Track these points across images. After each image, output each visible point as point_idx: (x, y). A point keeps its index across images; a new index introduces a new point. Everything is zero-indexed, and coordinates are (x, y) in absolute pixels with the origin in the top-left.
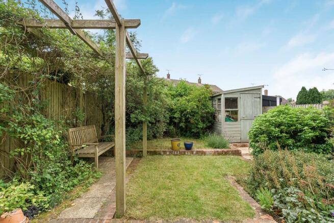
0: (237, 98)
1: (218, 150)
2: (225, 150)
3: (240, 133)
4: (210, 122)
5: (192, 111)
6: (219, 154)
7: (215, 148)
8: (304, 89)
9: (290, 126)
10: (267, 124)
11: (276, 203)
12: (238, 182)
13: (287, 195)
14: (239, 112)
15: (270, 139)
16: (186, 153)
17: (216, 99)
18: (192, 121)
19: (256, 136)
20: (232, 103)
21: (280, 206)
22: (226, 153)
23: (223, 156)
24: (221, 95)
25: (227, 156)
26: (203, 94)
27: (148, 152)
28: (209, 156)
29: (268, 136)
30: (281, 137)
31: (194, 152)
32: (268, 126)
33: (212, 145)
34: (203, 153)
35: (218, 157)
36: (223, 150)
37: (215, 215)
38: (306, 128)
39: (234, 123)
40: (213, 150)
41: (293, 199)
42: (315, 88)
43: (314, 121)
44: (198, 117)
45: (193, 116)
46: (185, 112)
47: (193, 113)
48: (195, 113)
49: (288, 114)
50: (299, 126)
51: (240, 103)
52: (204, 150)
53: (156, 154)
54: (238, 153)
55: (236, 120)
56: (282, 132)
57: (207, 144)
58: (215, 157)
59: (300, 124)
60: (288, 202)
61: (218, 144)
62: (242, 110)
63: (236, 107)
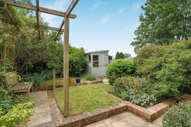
0: (98, 56)
1: (93, 81)
2: (96, 81)
3: (100, 72)
4: (84, 68)
5: (76, 62)
6: (94, 83)
7: (91, 80)
8: (118, 52)
9: (123, 67)
10: (115, 67)
11: (127, 96)
12: (109, 93)
13: (130, 92)
14: (99, 62)
15: (116, 73)
16: (78, 85)
17: (88, 56)
18: (76, 67)
19: (110, 73)
20: (96, 58)
21: (129, 96)
22: (97, 83)
23: (96, 84)
24: (91, 54)
25: (97, 84)
26: (82, 53)
27: (56, 86)
28: (89, 85)
29: (116, 72)
30: (120, 72)
31: (82, 84)
32: (115, 68)
33: (89, 79)
34: (86, 84)
35: (94, 85)
36: (95, 81)
37: (109, 105)
38: (129, 68)
39: (97, 68)
40: (91, 82)
41: (132, 93)
42: (122, 53)
43: (130, 65)
44: (79, 65)
45: (77, 64)
46: (72, 63)
47: (77, 63)
48: (78, 63)
49: (122, 62)
50: (126, 67)
51: (100, 58)
52: (86, 82)
53: (61, 87)
54: (102, 82)
55: (98, 66)
56: (121, 70)
57: (86, 79)
58: (92, 85)
59: (126, 66)
60: (130, 94)
61: (92, 79)
62: (100, 61)
63: (98, 60)
